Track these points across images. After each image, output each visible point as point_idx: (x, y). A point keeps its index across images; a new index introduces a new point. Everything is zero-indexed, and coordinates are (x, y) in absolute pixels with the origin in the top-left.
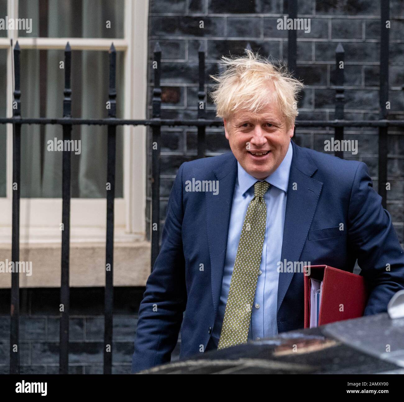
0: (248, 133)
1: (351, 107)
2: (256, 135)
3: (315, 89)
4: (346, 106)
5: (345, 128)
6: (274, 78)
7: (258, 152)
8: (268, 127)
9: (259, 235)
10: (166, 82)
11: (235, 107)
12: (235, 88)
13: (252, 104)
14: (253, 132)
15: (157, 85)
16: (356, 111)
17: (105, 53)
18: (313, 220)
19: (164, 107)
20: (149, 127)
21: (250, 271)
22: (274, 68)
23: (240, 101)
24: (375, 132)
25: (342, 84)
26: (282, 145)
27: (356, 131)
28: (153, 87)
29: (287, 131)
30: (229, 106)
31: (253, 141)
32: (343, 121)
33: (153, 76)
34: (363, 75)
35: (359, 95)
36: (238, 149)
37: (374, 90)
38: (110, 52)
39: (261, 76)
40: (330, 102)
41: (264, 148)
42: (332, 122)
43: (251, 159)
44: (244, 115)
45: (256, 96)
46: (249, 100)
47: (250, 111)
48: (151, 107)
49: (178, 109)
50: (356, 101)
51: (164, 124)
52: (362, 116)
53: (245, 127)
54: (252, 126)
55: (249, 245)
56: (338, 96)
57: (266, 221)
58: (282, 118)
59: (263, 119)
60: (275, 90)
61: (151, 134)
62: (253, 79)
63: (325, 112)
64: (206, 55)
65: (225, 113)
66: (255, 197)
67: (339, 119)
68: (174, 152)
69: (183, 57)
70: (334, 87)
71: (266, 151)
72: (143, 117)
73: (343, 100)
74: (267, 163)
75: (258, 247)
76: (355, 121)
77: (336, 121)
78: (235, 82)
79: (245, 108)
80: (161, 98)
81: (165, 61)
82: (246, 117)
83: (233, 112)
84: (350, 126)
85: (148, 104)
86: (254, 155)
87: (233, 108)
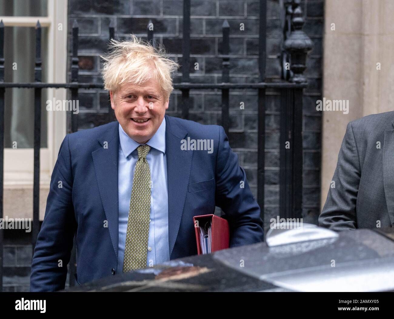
0: (132, 103)
1: (236, 72)
2: (139, 105)
3: (206, 58)
4: (231, 71)
5: (230, 90)
6: (154, 58)
7: (141, 119)
8: (149, 99)
9: (147, 190)
10: (83, 53)
11: (123, 81)
12: (122, 66)
13: (136, 79)
14: (136, 102)
15: (75, 55)
16: (239, 76)
17: (32, 28)
18: (190, 176)
19: (81, 73)
20: (68, 89)
21: (143, 220)
22: (154, 50)
23: (126, 76)
24: (255, 93)
25: (227, 54)
26: (160, 114)
27: (239, 92)
28: (71, 57)
29: (164, 103)
30: (117, 81)
31: (136, 109)
32: (228, 84)
33: (72, 47)
34: (245, 46)
35: (241, 63)
36: (123, 116)
37: (254, 58)
38: (36, 28)
39: (144, 56)
40: (218, 68)
41: (145, 116)
42: (220, 84)
43: (134, 125)
44: (129, 87)
45: (140, 72)
46: (134, 75)
47: (135, 84)
48: (70, 73)
49: (92, 74)
50: (239, 67)
51: (80, 87)
52: (244, 80)
53: (130, 98)
54: (136, 98)
55: (139, 199)
56: (224, 63)
57: (150, 178)
58: (160, 91)
59: (145, 91)
60: (156, 68)
61: (71, 95)
62: (137, 58)
63: (214, 77)
64: (116, 30)
65: (113, 86)
66: (140, 158)
67: (226, 82)
68: (90, 110)
69: (97, 32)
70: (221, 56)
71: (147, 118)
72: (64, 81)
73: (229, 67)
74: (147, 129)
75: (147, 199)
76: (238, 84)
77: (223, 84)
78: (122, 61)
79: (131, 81)
80: (79, 65)
81: (82, 35)
82: (131, 90)
83: (120, 85)
84: (234, 88)
85: (68, 71)
86: (137, 122)
87: (120, 82)
